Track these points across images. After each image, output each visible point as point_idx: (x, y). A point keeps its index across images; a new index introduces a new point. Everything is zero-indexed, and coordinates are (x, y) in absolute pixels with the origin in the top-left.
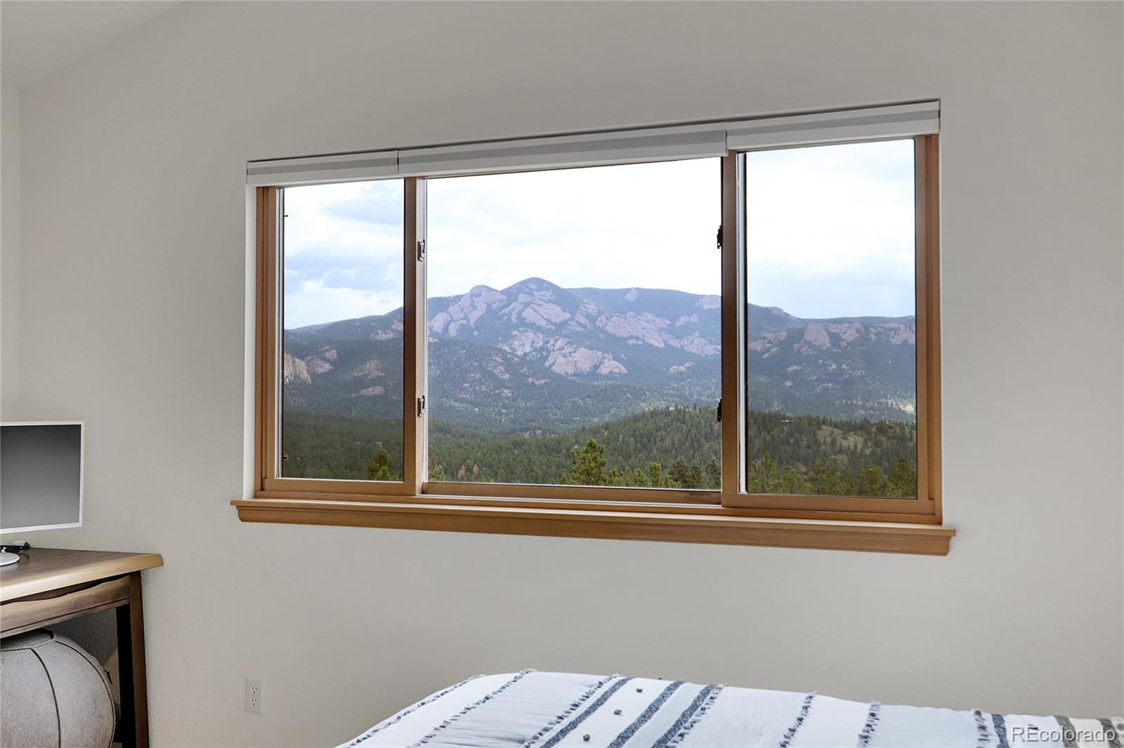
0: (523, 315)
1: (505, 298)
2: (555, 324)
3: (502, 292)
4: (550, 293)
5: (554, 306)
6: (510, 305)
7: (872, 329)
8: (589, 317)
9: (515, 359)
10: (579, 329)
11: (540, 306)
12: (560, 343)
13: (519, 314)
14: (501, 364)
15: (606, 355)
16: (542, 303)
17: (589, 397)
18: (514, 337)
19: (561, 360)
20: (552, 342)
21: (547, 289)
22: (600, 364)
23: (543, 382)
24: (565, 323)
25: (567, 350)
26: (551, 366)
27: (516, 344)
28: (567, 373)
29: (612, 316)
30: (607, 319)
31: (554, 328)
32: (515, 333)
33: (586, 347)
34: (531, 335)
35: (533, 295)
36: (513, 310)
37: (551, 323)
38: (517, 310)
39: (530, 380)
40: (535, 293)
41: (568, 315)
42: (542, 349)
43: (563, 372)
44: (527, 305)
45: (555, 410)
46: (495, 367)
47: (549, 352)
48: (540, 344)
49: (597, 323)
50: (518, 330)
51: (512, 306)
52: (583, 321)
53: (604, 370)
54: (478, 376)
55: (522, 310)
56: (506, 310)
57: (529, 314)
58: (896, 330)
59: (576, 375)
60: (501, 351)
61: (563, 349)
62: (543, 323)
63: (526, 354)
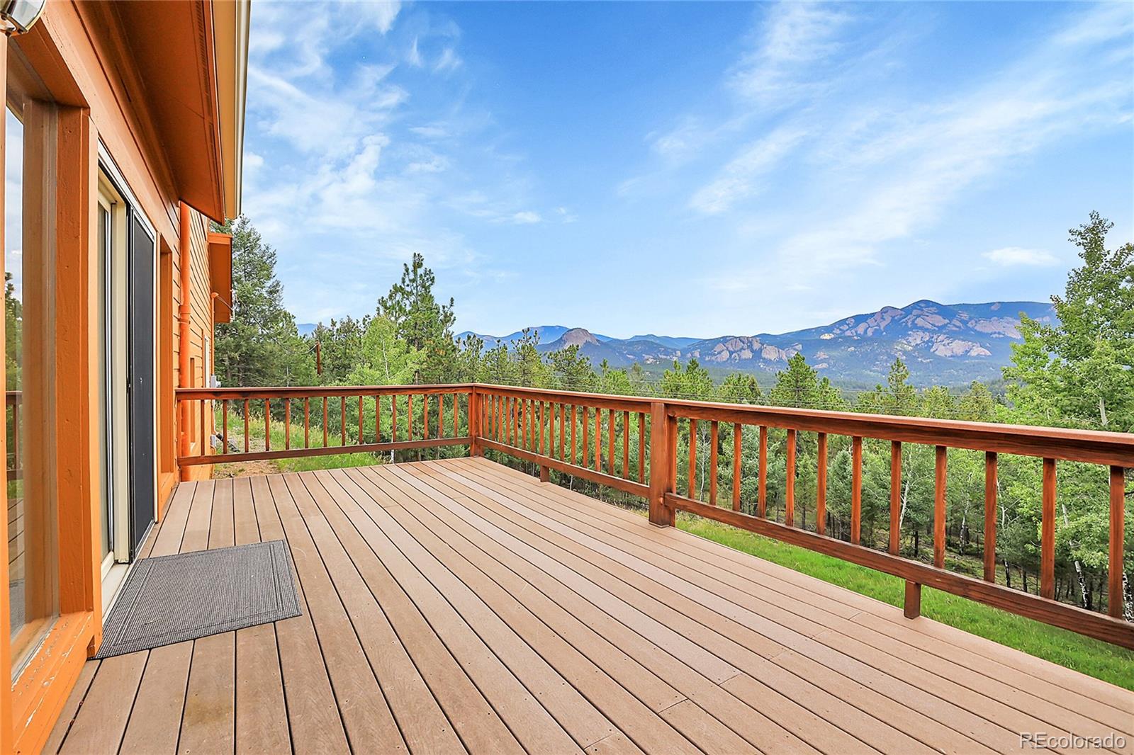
0: (916, 322)
1: (904, 313)
2: (937, 327)
3: (902, 309)
4: (935, 308)
5: (938, 316)
8: (962, 321)
9: (910, 347)
10: (955, 329)
11: (927, 316)
12: (939, 338)
13: (913, 321)
14: (901, 351)
15: (974, 344)
16: (927, 314)
17: (961, 369)
18: (910, 335)
19: (942, 347)
20: (935, 337)
21: (933, 306)
22: (971, 349)
23: (929, 360)
24: (945, 326)
25: (946, 342)
26: (934, 351)
27: (911, 339)
28: (946, 356)
29: (979, 321)
30: (976, 322)
31: (937, 329)
32: (910, 332)
33: (959, 340)
34: (921, 333)
35: (922, 310)
36: (909, 319)
37: (934, 326)
38: (912, 319)
39: (920, 359)
40: (926, 309)
41: (945, 321)
42: (928, 341)
43: (943, 355)
44: (918, 316)
46: (896, 353)
47: (933, 343)
48: (928, 338)
49: (969, 325)
50: (912, 331)
51: (908, 317)
52: (957, 324)
53: (973, 353)
54: (886, 357)
55: (916, 319)
56: (905, 320)
57: (919, 322)
59: (953, 356)
60: (900, 343)
61: (943, 341)
62: (929, 326)
63: (917, 345)
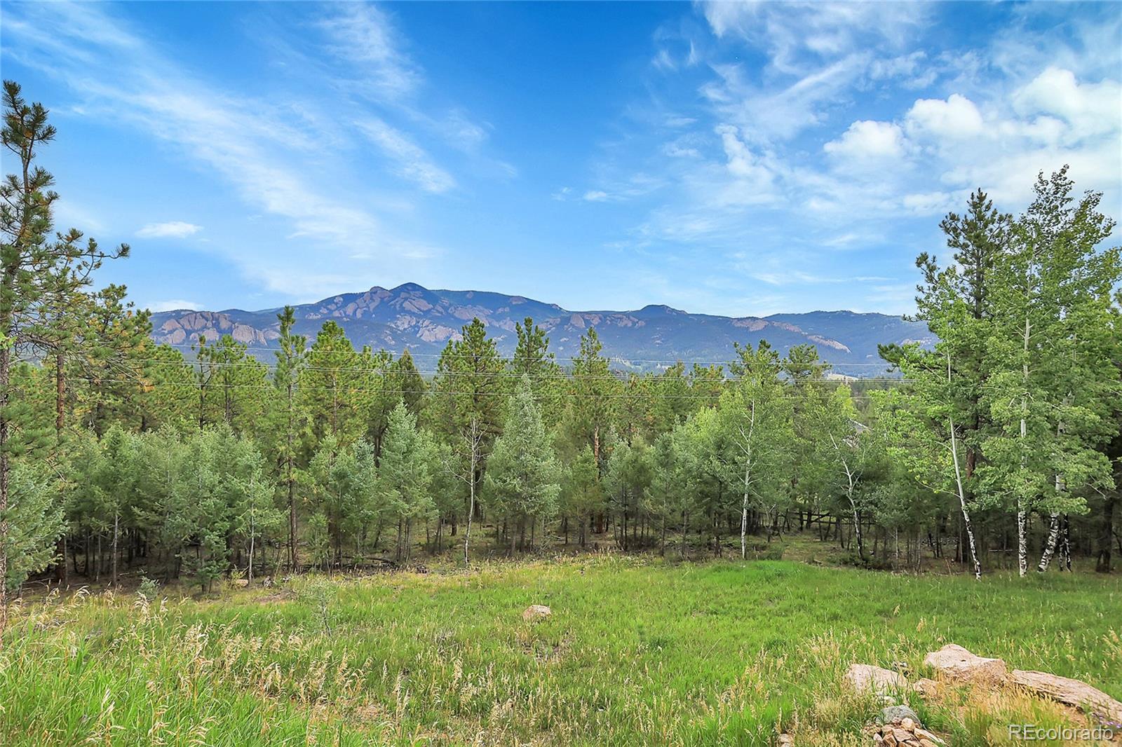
0: (404, 305)
1: (392, 294)
2: (423, 311)
3: (390, 291)
4: (420, 292)
5: (422, 300)
6: (395, 299)
7: (608, 318)
8: (443, 307)
9: (399, 332)
10: (438, 314)
11: (414, 300)
12: (426, 323)
13: (401, 305)
14: (390, 335)
15: (454, 330)
16: (415, 298)
18: (398, 319)
19: (427, 332)
20: (421, 322)
21: (418, 290)
22: (451, 335)
23: (416, 346)
24: (429, 310)
25: (430, 327)
26: (420, 336)
27: (399, 323)
28: (430, 341)
29: (458, 307)
30: (455, 309)
31: (422, 314)
32: (398, 316)
33: (442, 325)
34: (408, 317)
35: (409, 293)
36: (397, 302)
37: (421, 311)
38: (400, 302)
39: (408, 345)
40: (411, 292)
41: (431, 306)
42: (415, 326)
43: (428, 341)
44: (406, 299)
45: (423, 363)
46: (386, 337)
47: (419, 328)
48: (414, 323)
49: (449, 311)
50: (400, 314)
51: (397, 300)
52: (440, 309)
54: (376, 342)
55: (403, 302)
56: (393, 302)
57: (407, 305)
58: (621, 318)
59: (436, 342)
60: (389, 327)
61: (428, 326)
62: (416, 310)
63: (405, 329)
